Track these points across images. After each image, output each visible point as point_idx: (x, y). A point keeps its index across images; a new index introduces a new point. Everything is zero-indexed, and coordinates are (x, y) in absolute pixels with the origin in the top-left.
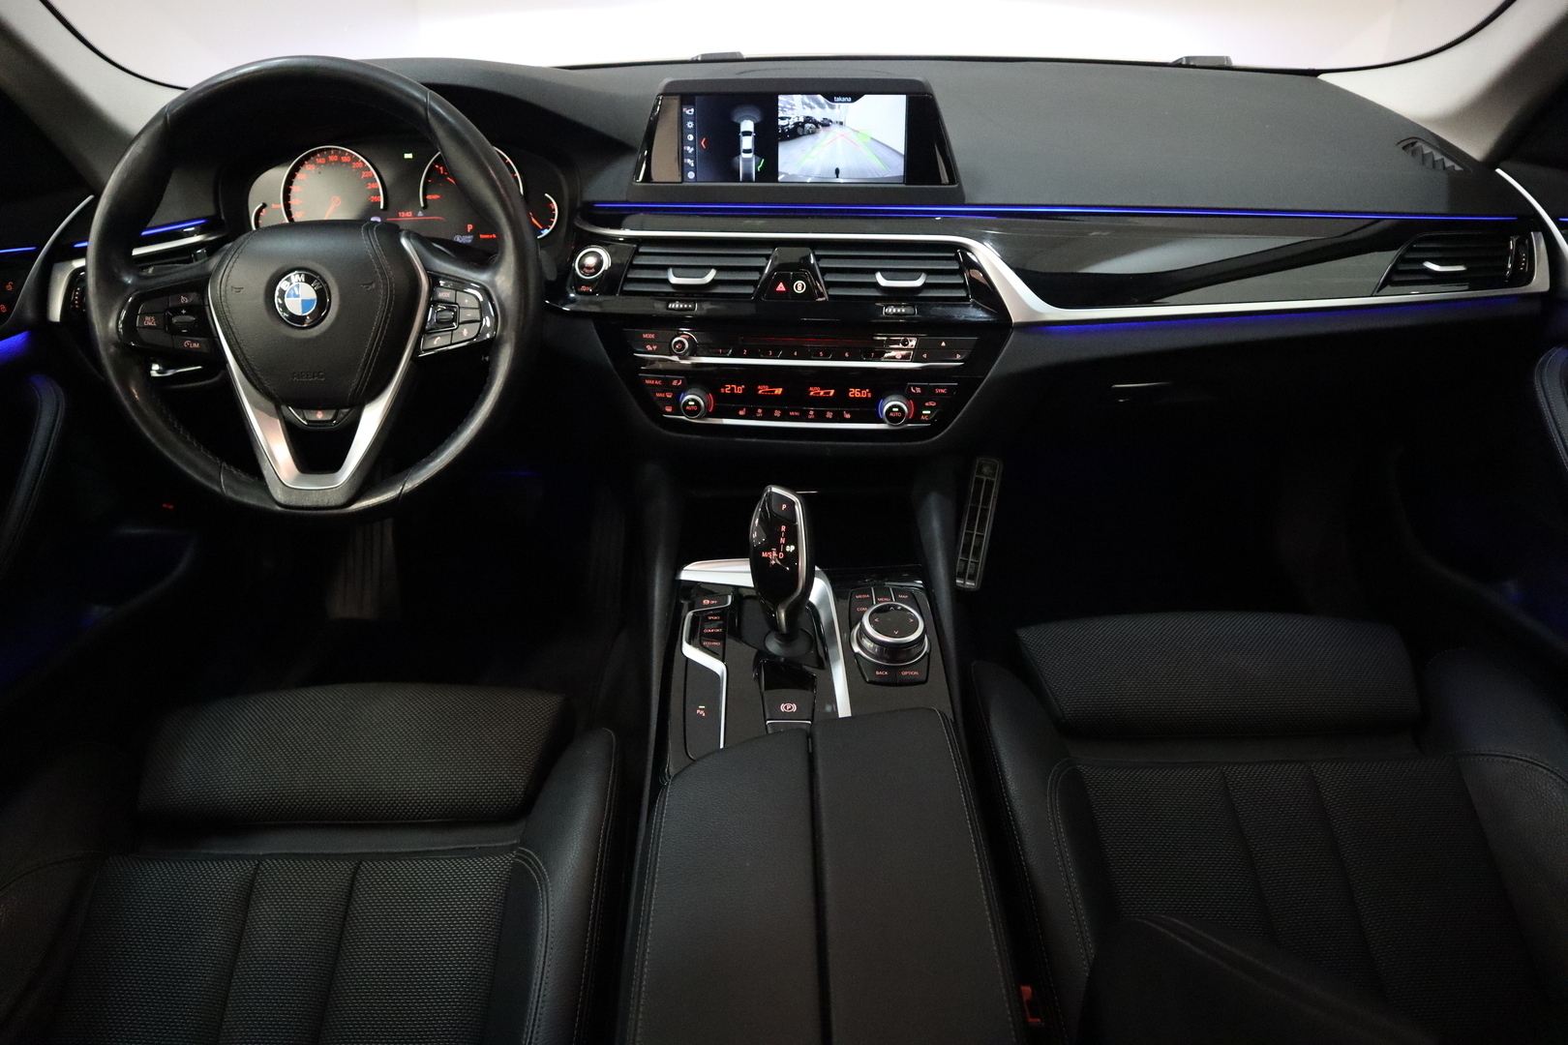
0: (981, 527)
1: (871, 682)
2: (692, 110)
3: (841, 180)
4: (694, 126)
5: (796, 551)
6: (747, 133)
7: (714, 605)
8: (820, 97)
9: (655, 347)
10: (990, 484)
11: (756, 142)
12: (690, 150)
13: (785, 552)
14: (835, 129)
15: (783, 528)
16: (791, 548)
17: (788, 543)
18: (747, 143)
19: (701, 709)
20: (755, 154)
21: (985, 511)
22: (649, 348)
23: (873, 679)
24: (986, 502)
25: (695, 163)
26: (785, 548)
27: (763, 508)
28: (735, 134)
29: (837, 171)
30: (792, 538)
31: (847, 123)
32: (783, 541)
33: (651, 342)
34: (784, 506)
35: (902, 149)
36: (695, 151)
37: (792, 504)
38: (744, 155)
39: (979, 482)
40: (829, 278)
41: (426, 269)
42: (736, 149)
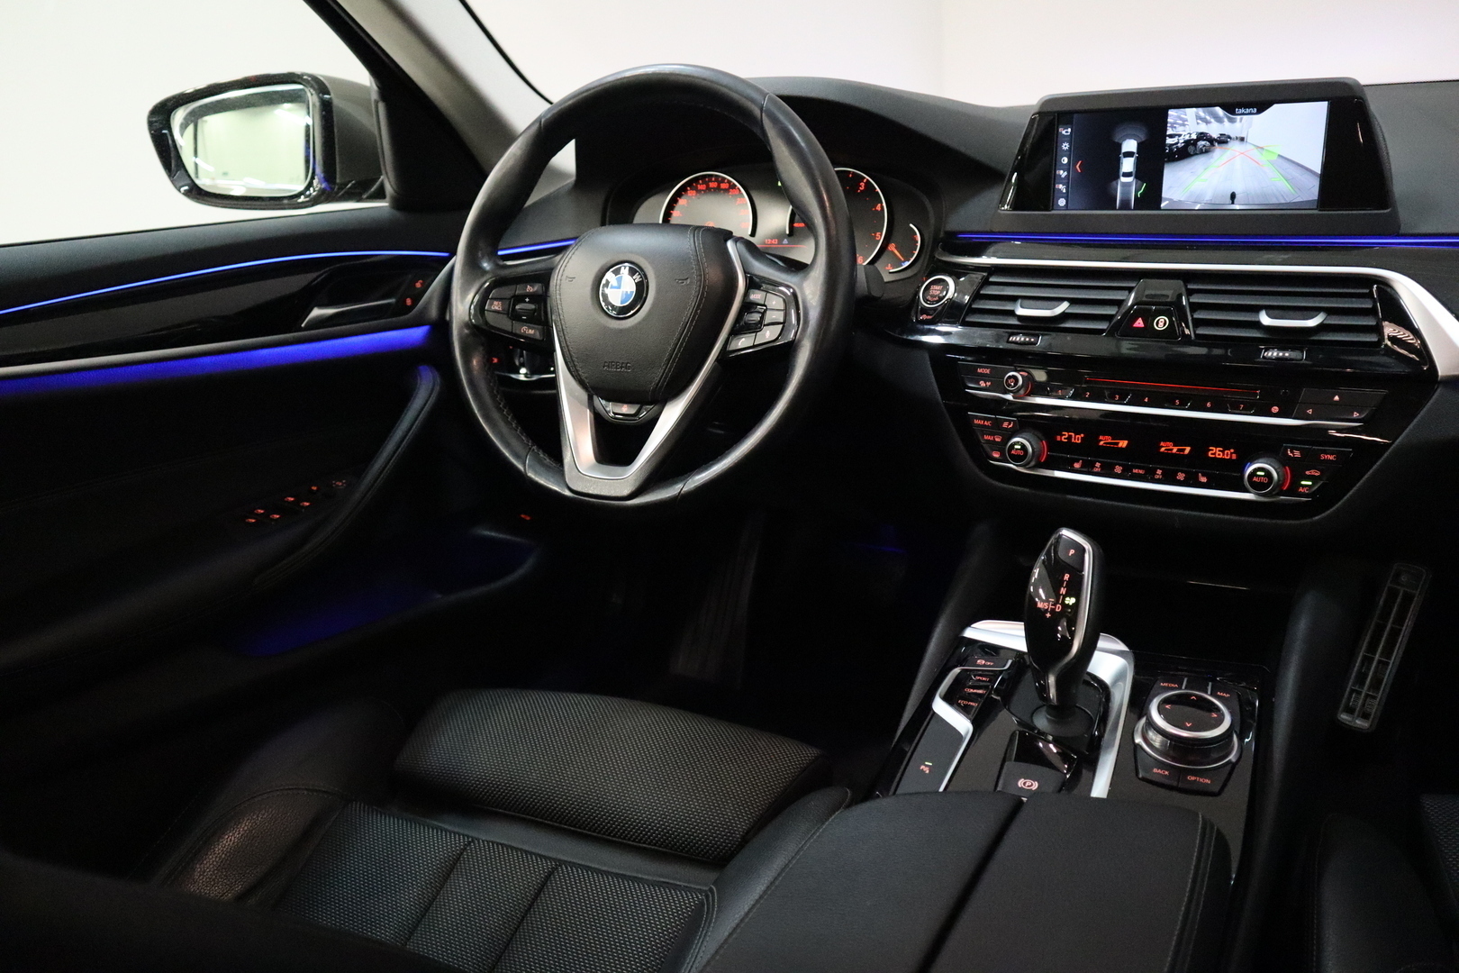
0: (1388, 652)
1: (1143, 779)
2: (1069, 130)
3: (1237, 207)
4: (1070, 148)
5: (1077, 605)
6: (1129, 154)
7: (989, 666)
8: (1219, 110)
9: (988, 384)
10: (1408, 599)
11: (1138, 164)
12: (1063, 174)
13: (1063, 604)
14: (1234, 147)
15: (1067, 577)
16: (1071, 601)
17: (1068, 594)
18: (1128, 165)
19: (927, 766)
20: (1136, 177)
21: (1394, 634)
22: (982, 384)
23: (1148, 776)
24: (1400, 620)
25: (1067, 189)
26: (1064, 599)
27: (1048, 554)
28: (1115, 155)
29: (1233, 196)
30: (1075, 589)
31: (1249, 140)
32: (1063, 591)
33: (984, 377)
34: (1072, 552)
35: (1318, 169)
36: (1068, 176)
37: (1082, 550)
38: (1123, 179)
39: (1393, 595)
40: (1199, 315)
41: (745, 272)
42: (1115, 172)
